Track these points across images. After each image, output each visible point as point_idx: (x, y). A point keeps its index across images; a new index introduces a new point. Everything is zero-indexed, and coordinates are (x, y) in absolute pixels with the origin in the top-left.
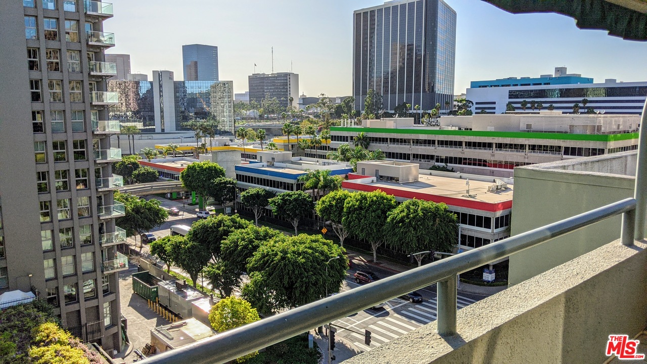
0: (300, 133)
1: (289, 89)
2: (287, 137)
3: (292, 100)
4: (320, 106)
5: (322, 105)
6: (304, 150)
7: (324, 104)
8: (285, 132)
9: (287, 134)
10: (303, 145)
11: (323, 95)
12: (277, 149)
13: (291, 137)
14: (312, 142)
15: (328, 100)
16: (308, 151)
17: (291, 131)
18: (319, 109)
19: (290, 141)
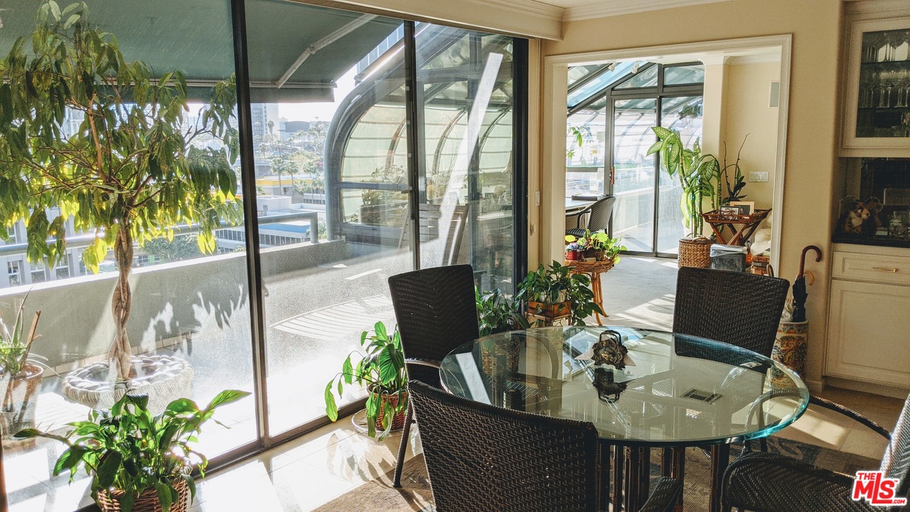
0: (296, 171)
1: (264, 110)
2: (277, 178)
3: (271, 125)
4: (314, 134)
5: (316, 132)
6: (302, 194)
7: (319, 131)
8: (275, 170)
9: (277, 173)
10: (300, 187)
11: (317, 118)
12: (263, 194)
13: (282, 177)
14: (314, 184)
15: (322, 125)
16: (308, 196)
17: (283, 169)
18: (312, 137)
19: (282, 183)
